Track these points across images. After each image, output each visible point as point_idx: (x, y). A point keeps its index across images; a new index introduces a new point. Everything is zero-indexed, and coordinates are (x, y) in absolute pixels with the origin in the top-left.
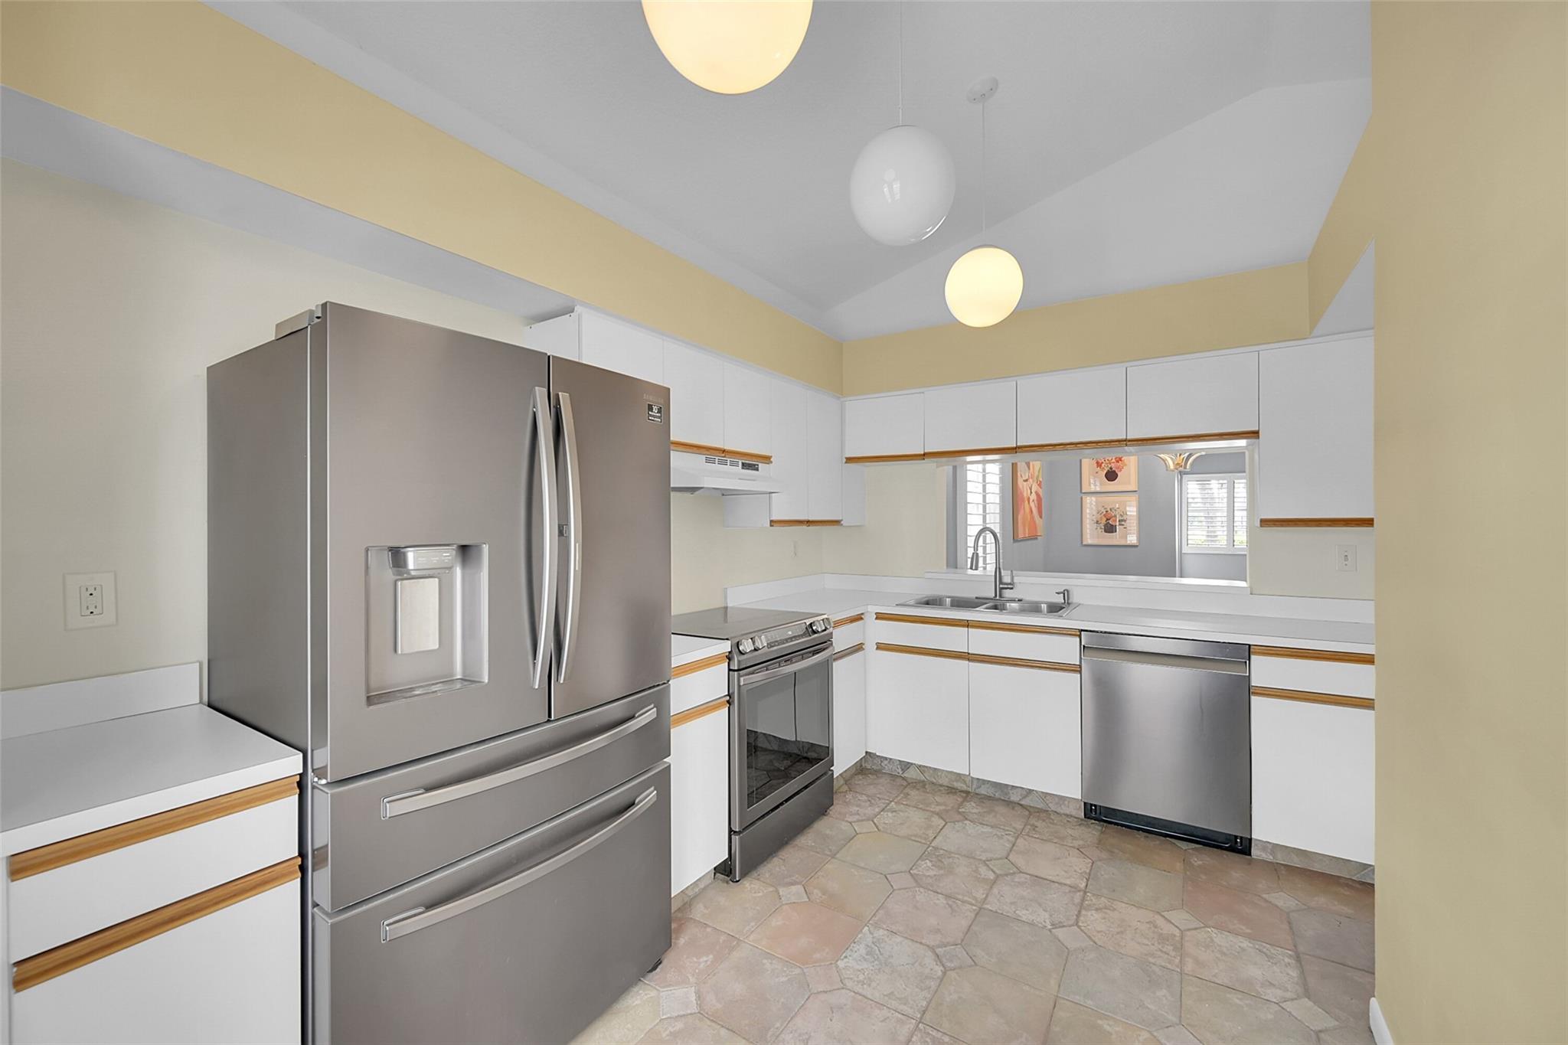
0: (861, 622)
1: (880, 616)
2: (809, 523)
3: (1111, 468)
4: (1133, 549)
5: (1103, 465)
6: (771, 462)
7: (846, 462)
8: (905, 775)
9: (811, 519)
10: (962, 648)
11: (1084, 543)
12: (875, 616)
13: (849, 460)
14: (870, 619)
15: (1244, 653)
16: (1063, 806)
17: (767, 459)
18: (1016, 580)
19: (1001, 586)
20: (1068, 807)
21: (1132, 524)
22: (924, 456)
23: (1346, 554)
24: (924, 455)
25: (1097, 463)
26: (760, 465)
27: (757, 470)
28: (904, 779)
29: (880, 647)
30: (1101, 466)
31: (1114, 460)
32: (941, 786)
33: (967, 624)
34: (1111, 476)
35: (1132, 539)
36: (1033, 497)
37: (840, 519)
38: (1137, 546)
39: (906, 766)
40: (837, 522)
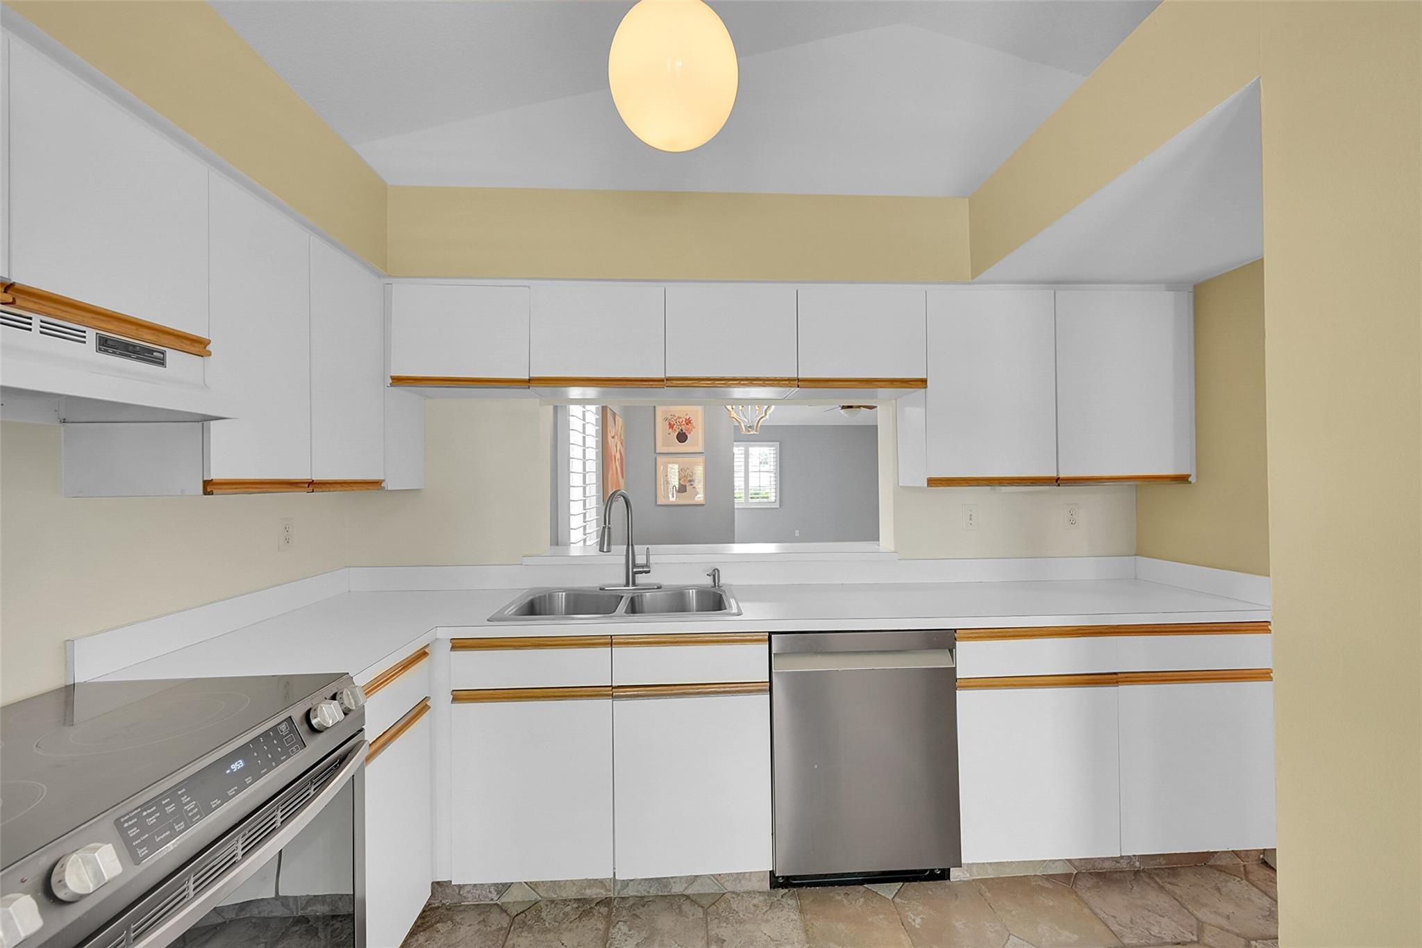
0: (424, 661)
1: (459, 645)
2: (312, 485)
3: (682, 430)
4: (702, 507)
5: (675, 427)
6: (209, 354)
7: (391, 385)
8: (504, 900)
9: (317, 477)
10: (601, 679)
11: (658, 503)
12: (450, 645)
13: (397, 381)
14: (442, 655)
15: (945, 640)
16: (743, 882)
17: (197, 346)
18: (653, 559)
19: (635, 570)
20: (750, 880)
21: (699, 486)
22: (530, 382)
23: (971, 513)
24: (530, 380)
25: (670, 424)
26: (169, 353)
27: (161, 362)
28: (502, 909)
29: (459, 697)
30: (673, 427)
31: (684, 423)
32: (565, 902)
33: (610, 642)
34: (682, 437)
35: (700, 498)
36: (618, 456)
37: (382, 478)
38: (703, 505)
39: (503, 888)
40: (376, 484)
